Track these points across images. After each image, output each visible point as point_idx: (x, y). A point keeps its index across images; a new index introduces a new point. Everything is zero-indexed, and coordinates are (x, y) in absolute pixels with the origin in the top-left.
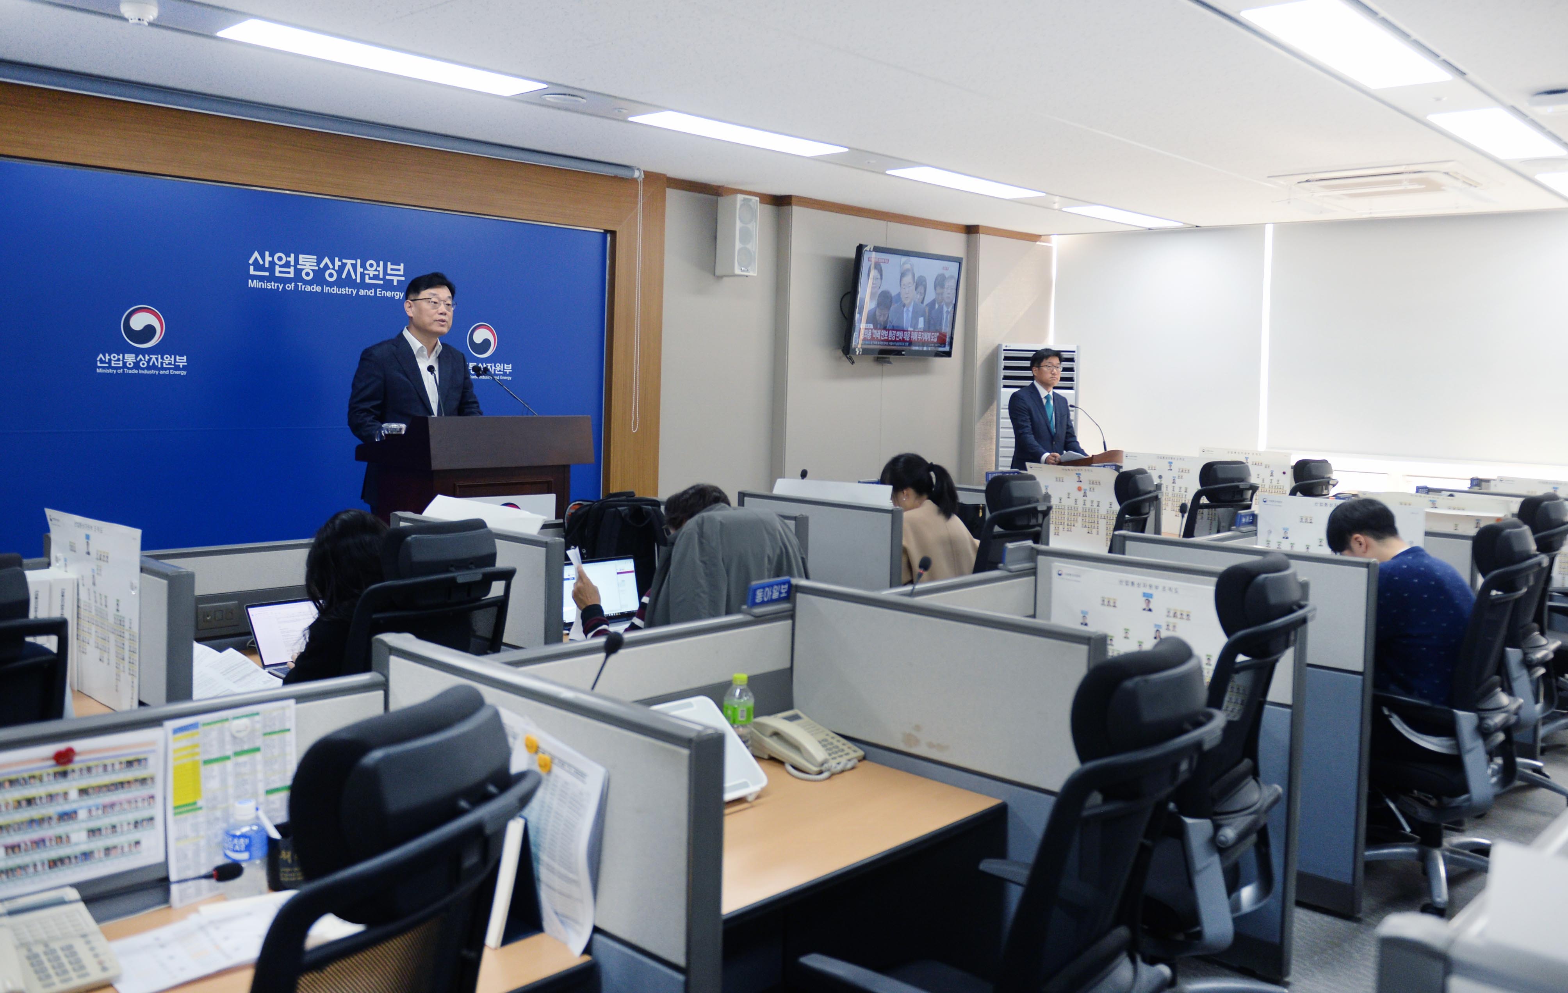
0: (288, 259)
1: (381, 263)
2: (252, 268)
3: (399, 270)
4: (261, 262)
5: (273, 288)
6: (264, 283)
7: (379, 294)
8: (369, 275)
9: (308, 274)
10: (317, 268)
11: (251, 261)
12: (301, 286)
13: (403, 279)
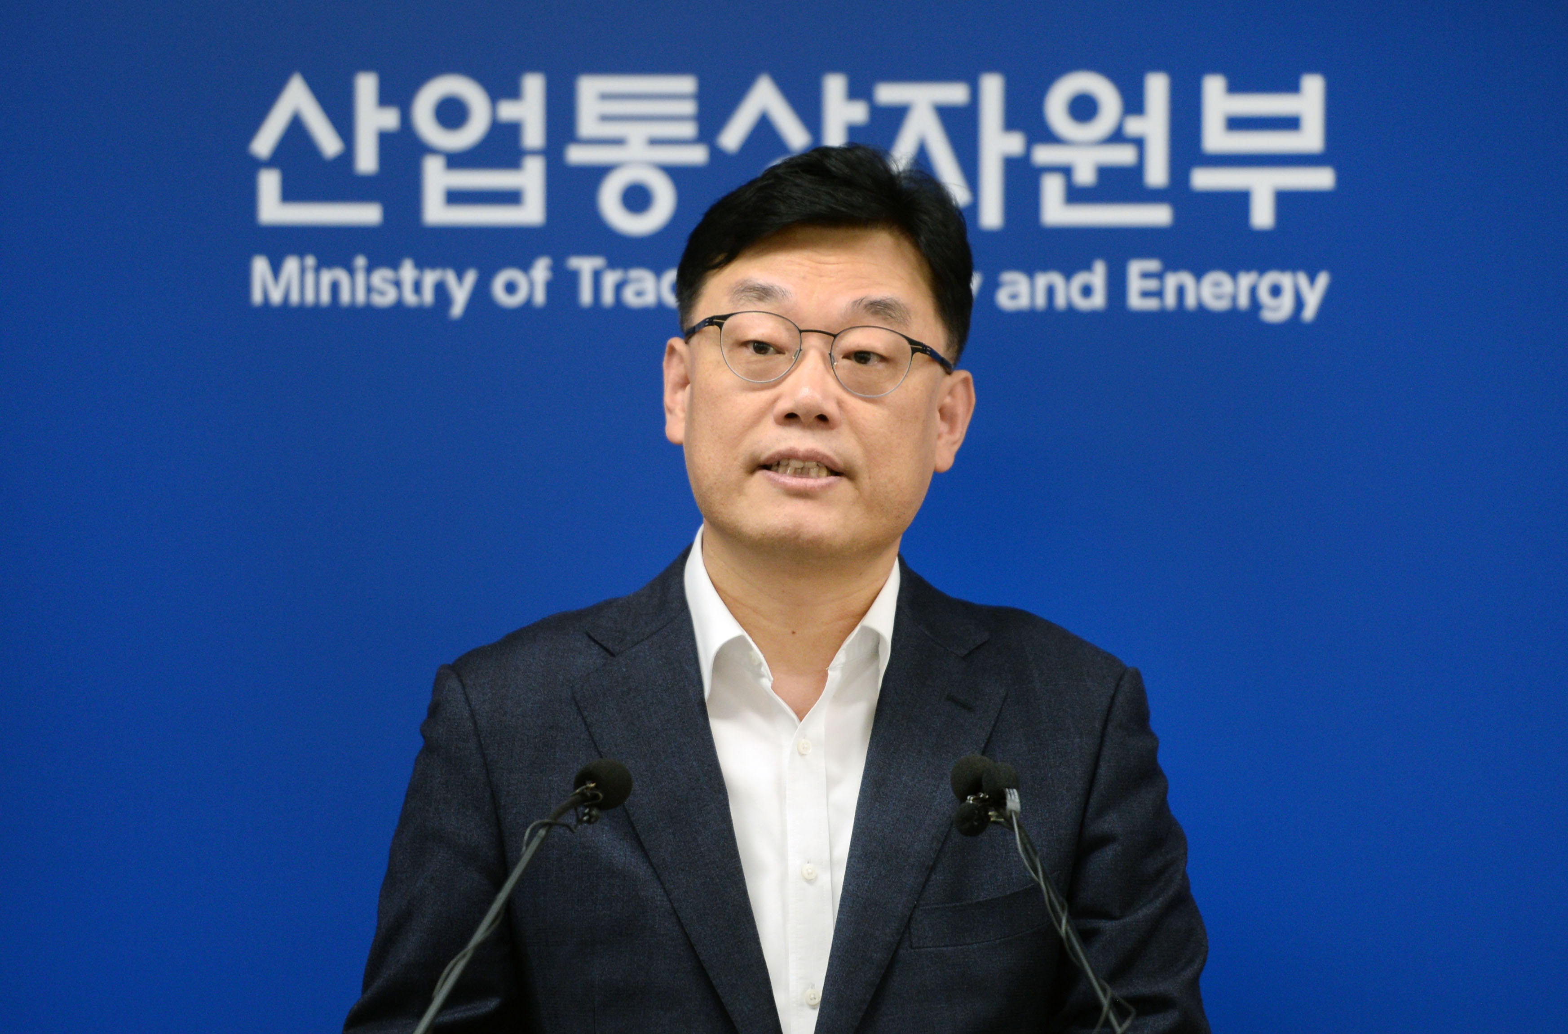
0: (508, 111)
1: (1157, 86)
2: (270, 183)
3: (1290, 124)
4: (330, 144)
5: (410, 298)
6: (351, 271)
7: (1145, 294)
8: (1066, 171)
9: (637, 198)
10: (697, 155)
11: (264, 144)
13: (1323, 179)
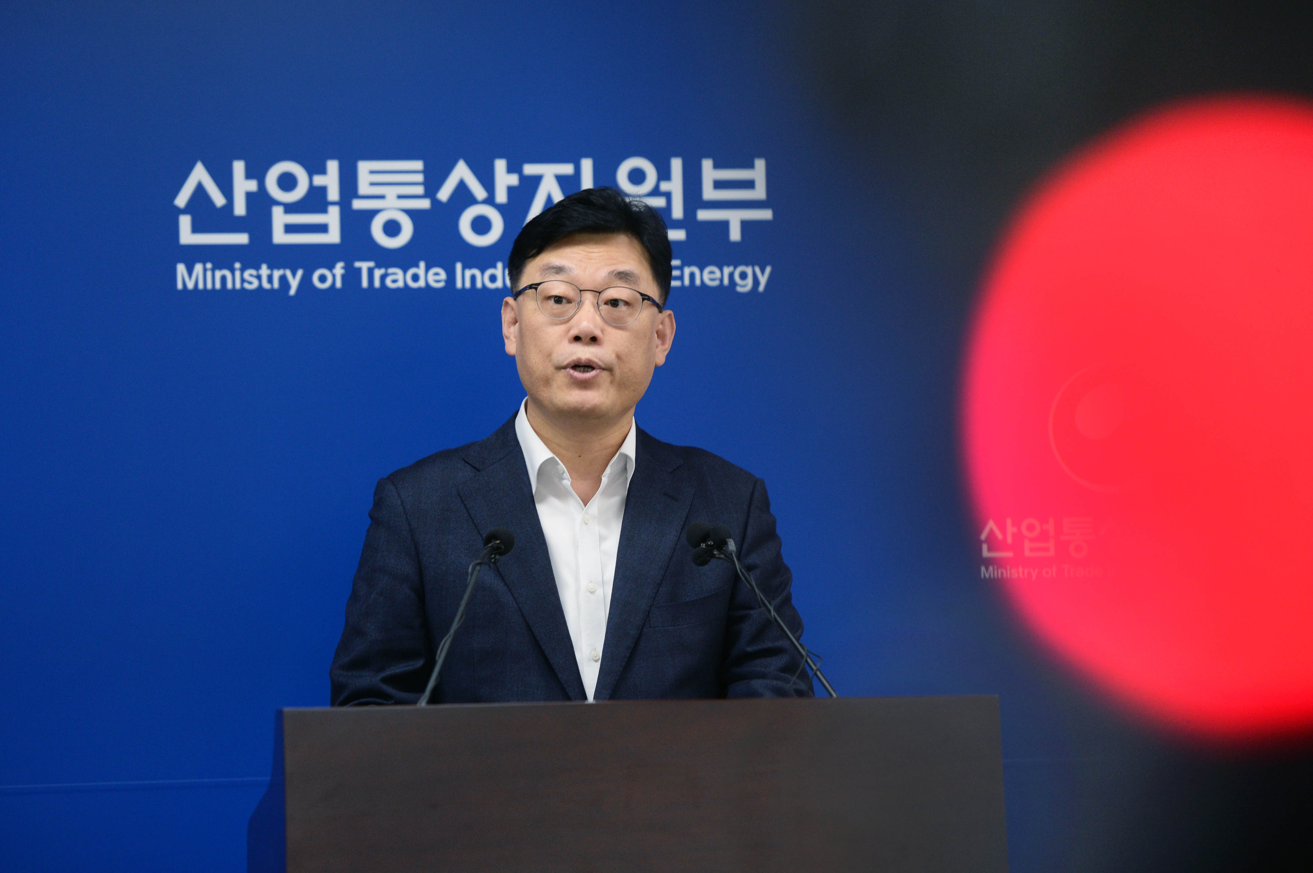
0: (319, 180)
1: (676, 165)
2: (185, 222)
3: (749, 184)
4: (219, 200)
5: (266, 285)
6: (233, 271)
9: (392, 228)
10: (425, 204)
11: (181, 200)
12: (371, 271)
13: (766, 215)
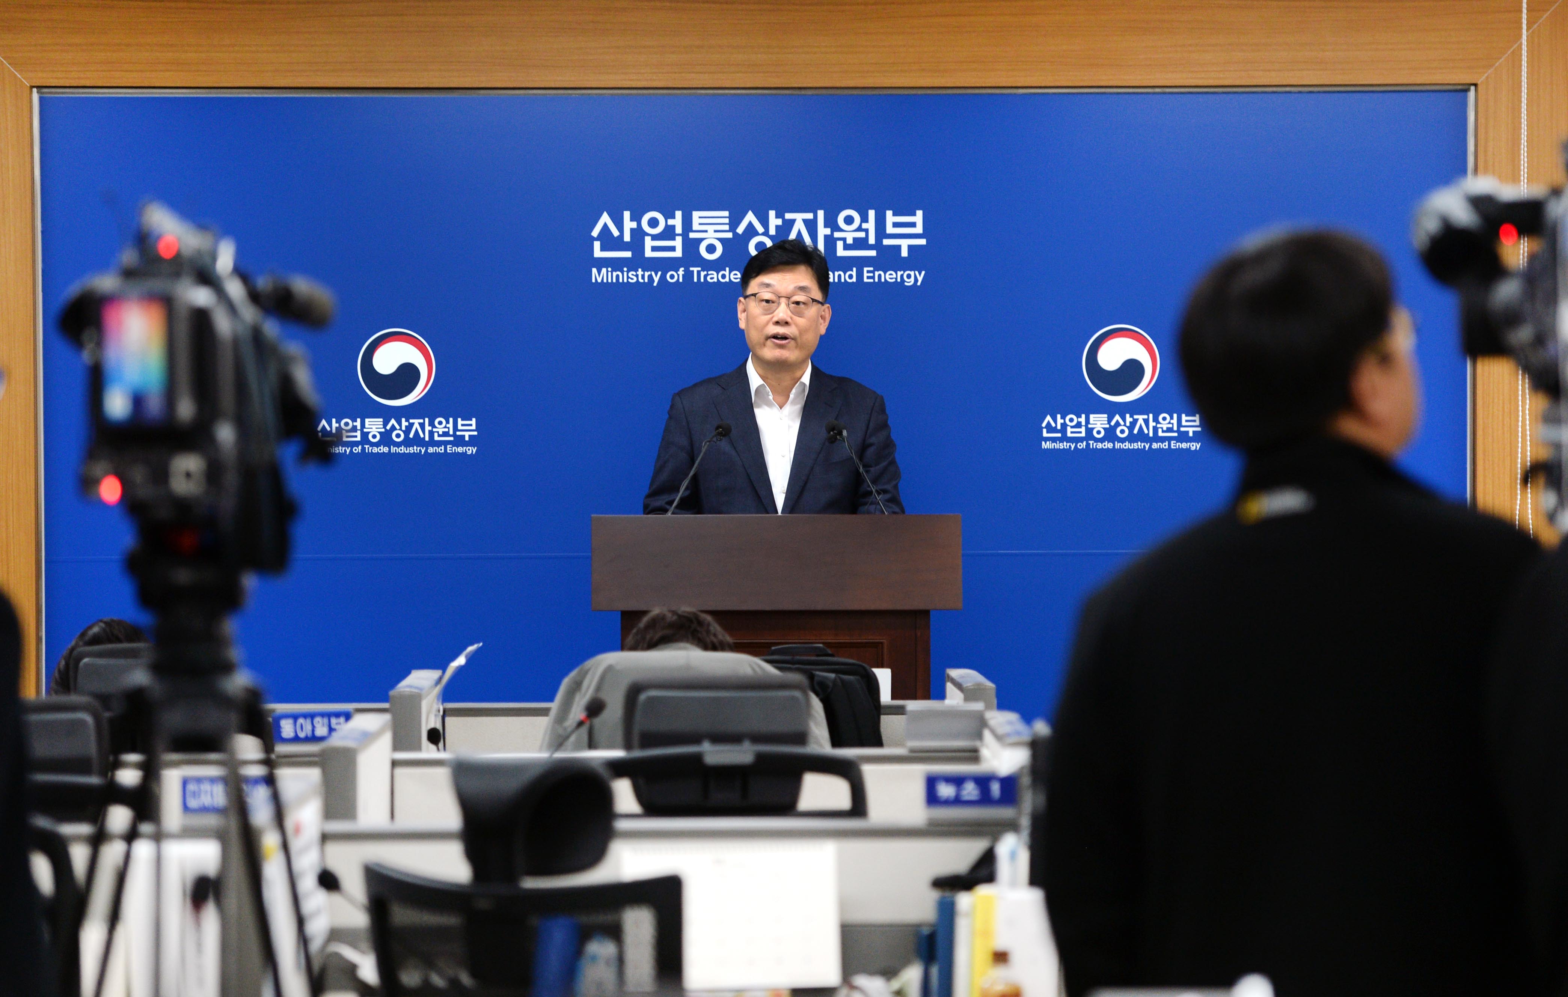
2: (597, 245)
4: (616, 233)
5: (641, 280)
6: (622, 272)
7: (868, 278)
8: (844, 240)
9: (711, 248)
10: (729, 235)
11: (595, 233)
12: (699, 272)
